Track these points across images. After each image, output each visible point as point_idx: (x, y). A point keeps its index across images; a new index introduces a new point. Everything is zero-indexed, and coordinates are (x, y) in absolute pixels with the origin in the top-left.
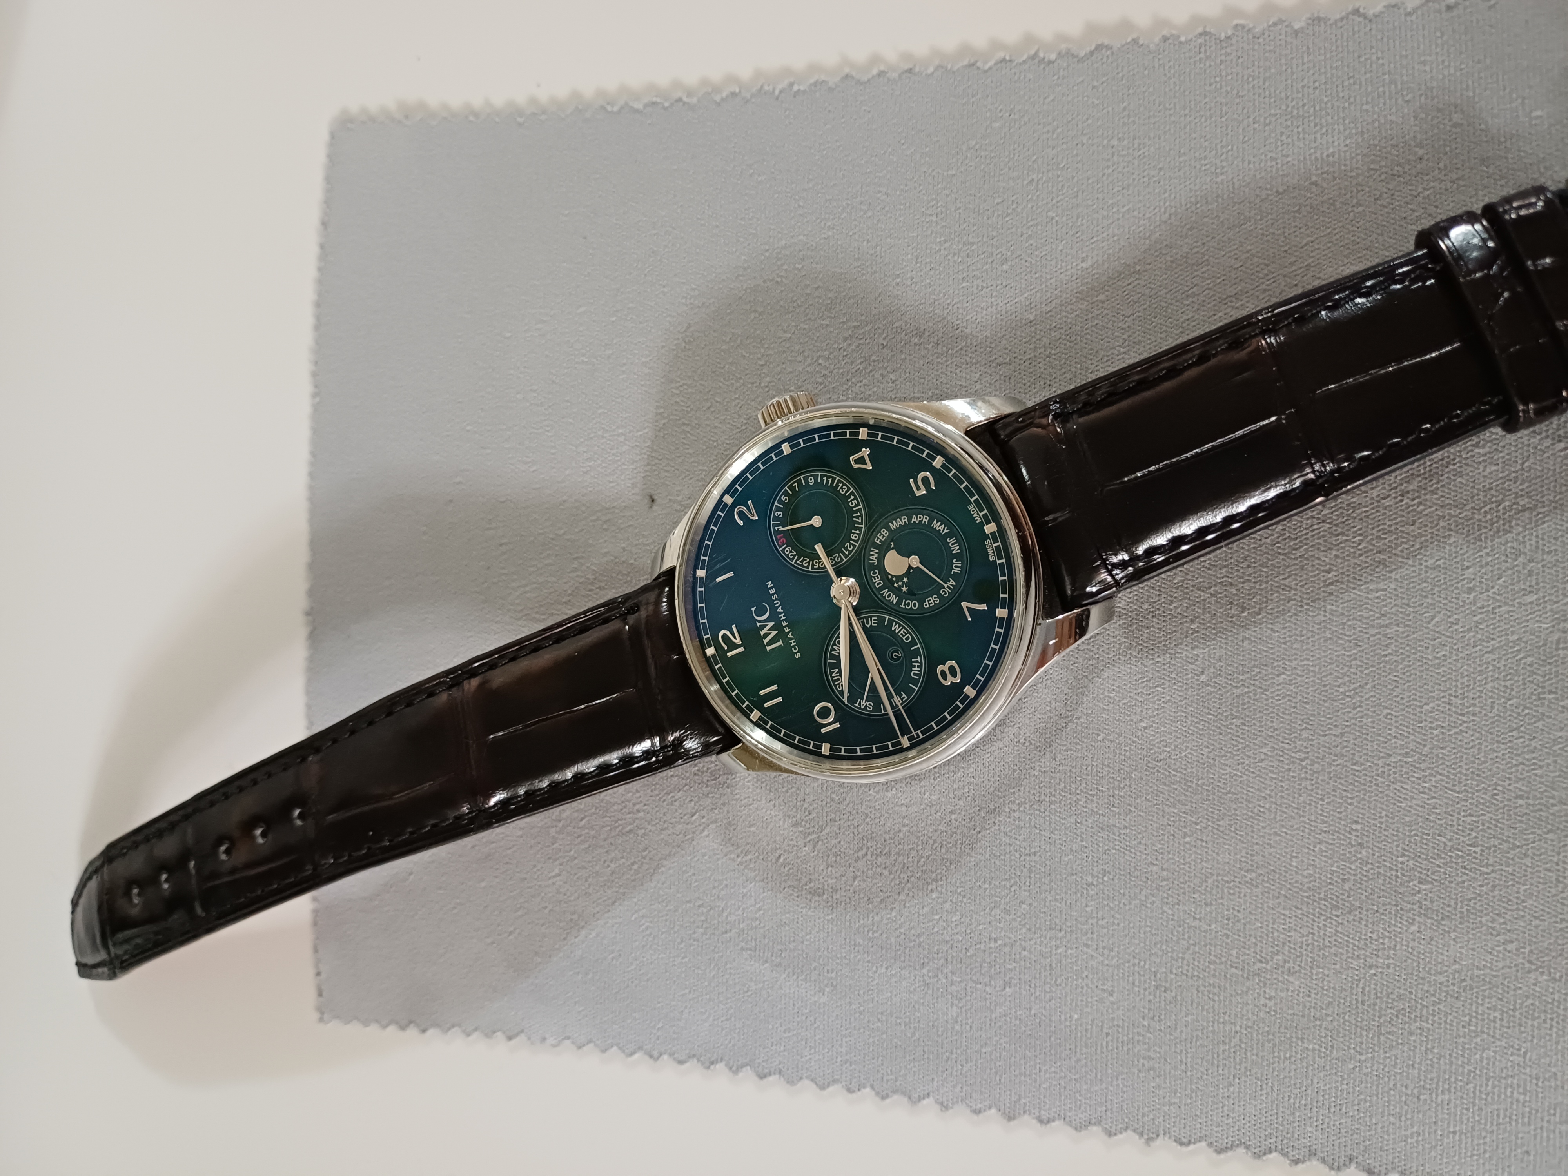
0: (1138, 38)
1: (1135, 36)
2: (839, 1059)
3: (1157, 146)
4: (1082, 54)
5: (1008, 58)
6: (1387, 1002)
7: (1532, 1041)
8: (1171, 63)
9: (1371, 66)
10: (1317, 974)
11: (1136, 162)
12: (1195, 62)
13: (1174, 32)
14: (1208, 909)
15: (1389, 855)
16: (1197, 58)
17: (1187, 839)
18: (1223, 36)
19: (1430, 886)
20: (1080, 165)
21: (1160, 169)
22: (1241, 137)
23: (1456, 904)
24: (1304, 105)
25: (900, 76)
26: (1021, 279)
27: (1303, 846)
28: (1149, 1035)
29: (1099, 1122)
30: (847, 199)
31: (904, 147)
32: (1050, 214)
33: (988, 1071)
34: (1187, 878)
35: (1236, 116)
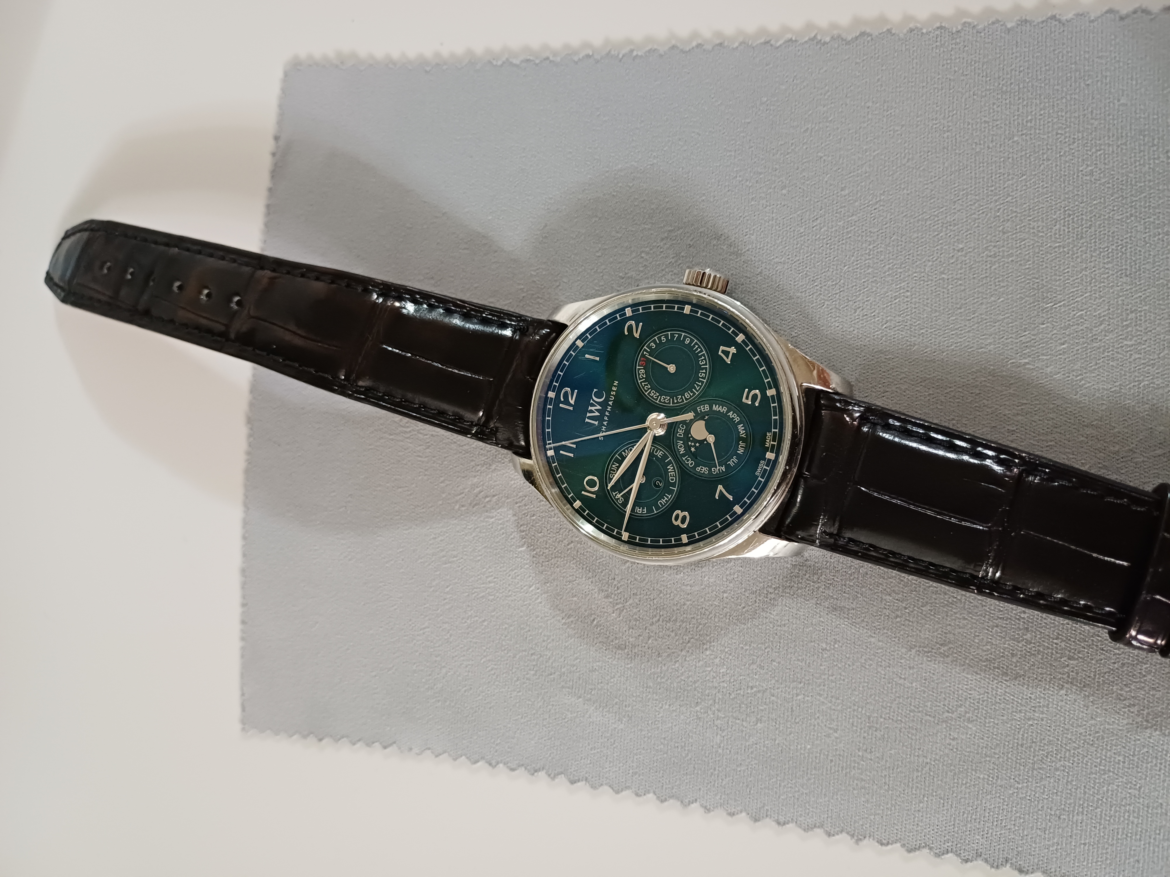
0: (892, 29)
1: (889, 27)
2: (631, 772)
3: (901, 109)
4: (849, 38)
5: (794, 39)
6: (1040, 746)
7: (1146, 779)
8: (915, 48)
9: (1063, 57)
10: (989, 723)
11: (885, 119)
12: (932, 48)
13: (919, 25)
14: (911, 672)
15: (1047, 637)
16: (934, 46)
17: (898, 619)
18: (954, 30)
19: (1076, 662)
20: (843, 120)
21: (903, 126)
22: (963, 105)
23: (1095, 676)
24: (1011, 84)
25: (713, 48)
26: (795, 201)
27: (984, 628)
28: (862, 762)
29: (821, 826)
30: (669, 137)
31: (714, 100)
32: (819, 154)
33: (741, 785)
34: (896, 648)
35: (960, 89)
